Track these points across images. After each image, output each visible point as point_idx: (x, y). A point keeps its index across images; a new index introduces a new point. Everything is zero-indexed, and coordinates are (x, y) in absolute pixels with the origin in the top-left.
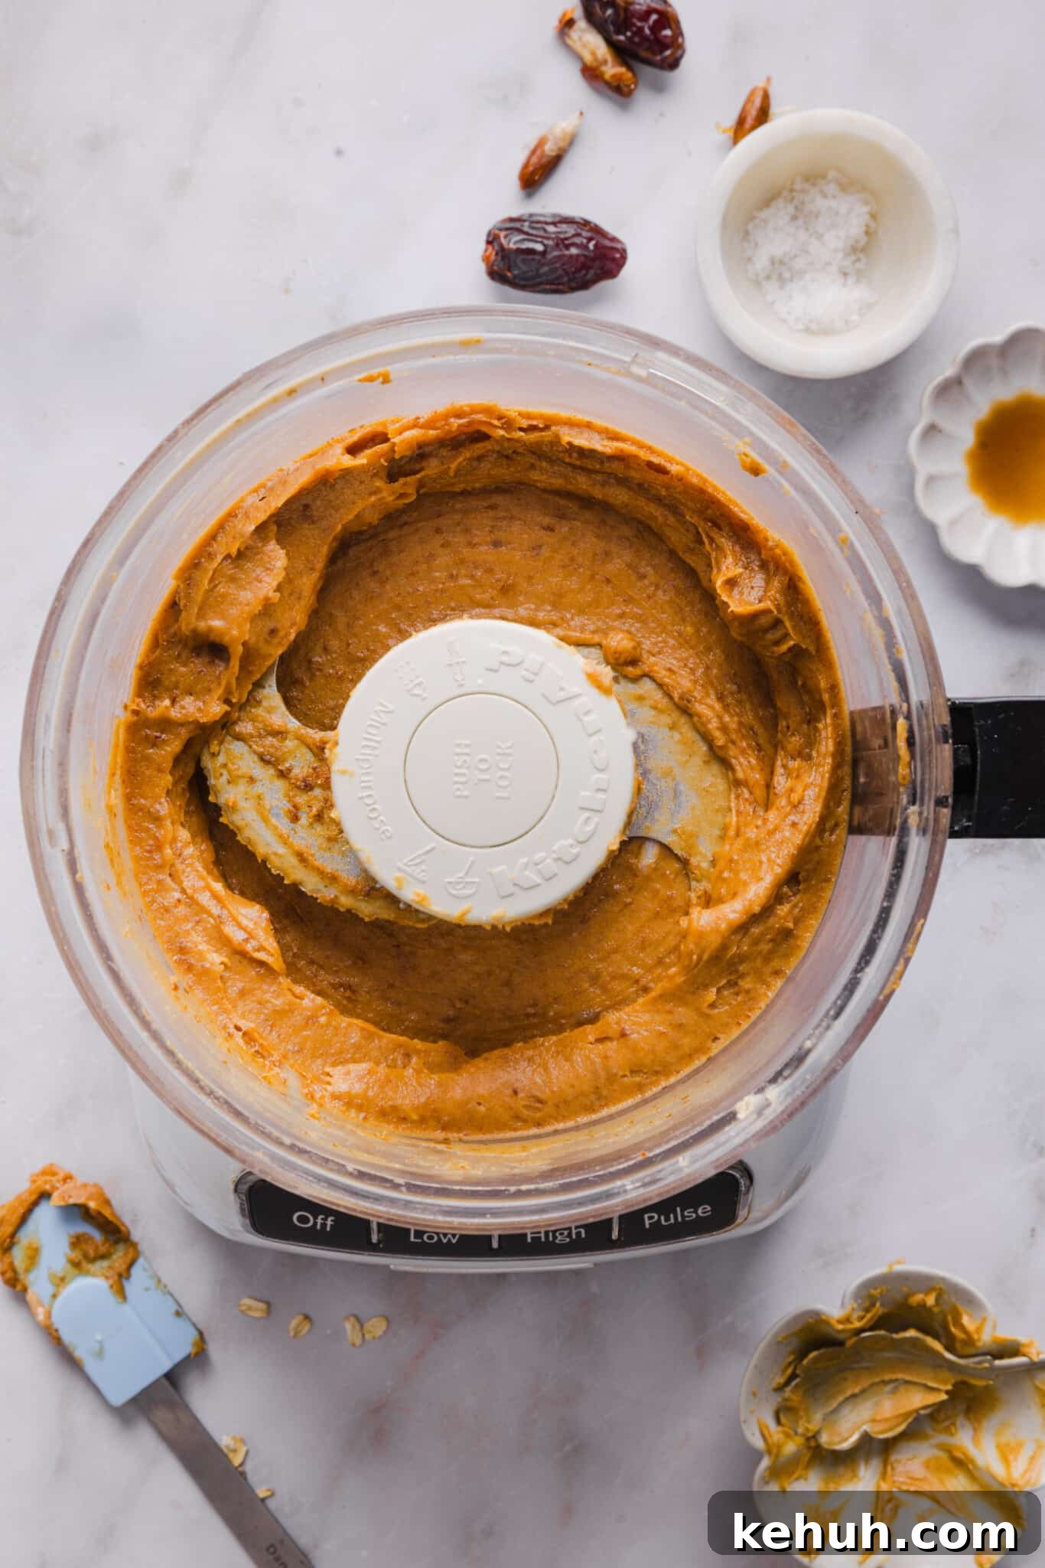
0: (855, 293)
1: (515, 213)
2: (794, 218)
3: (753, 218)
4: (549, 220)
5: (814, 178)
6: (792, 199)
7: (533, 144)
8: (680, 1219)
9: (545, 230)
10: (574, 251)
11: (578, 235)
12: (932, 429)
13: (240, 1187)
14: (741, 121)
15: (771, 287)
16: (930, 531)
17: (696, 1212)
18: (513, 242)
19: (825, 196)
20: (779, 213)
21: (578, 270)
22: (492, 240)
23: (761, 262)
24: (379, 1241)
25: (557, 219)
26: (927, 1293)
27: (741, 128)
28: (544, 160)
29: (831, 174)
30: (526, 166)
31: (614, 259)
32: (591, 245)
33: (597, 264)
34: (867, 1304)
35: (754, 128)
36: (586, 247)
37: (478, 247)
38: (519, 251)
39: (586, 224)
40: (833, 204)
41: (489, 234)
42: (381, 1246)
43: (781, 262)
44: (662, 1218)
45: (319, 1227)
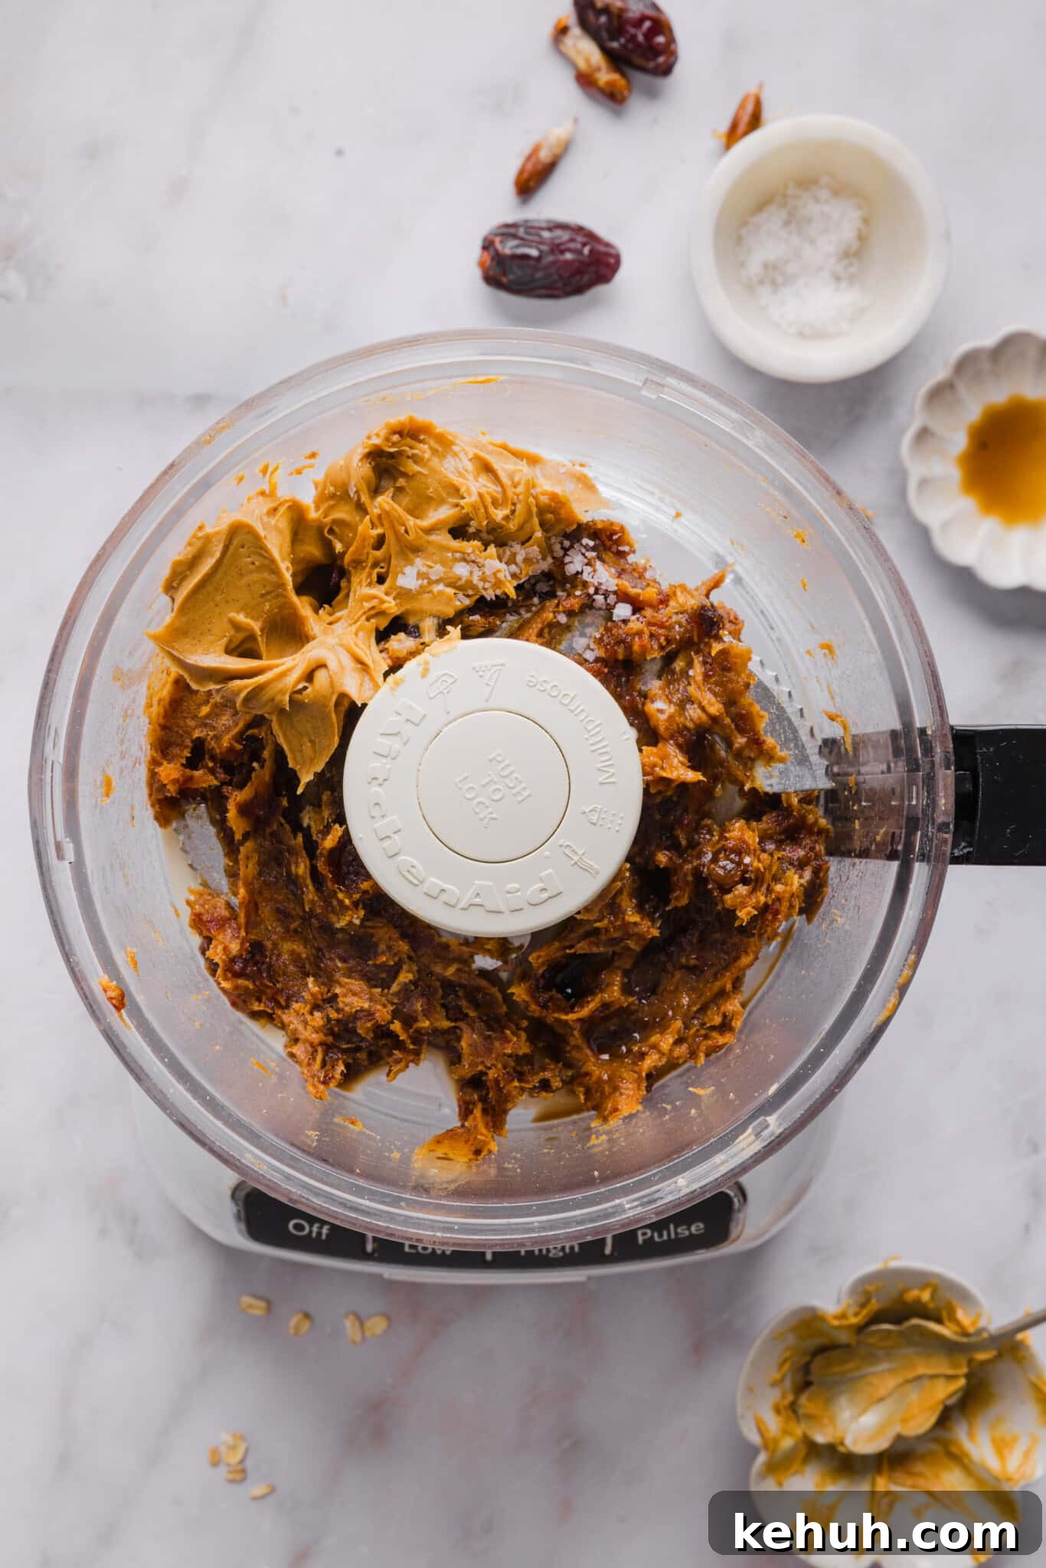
0: (847, 298)
1: (510, 219)
2: (787, 223)
3: (744, 224)
4: (544, 225)
5: (806, 183)
6: (785, 204)
7: (527, 151)
8: (673, 1236)
9: (539, 236)
10: (569, 256)
11: (572, 240)
12: (924, 434)
13: (237, 1194)
14: (734, 127)
15: (765, 294)
16: (923, 534)
17: (689, 1229)
18: (508, 248)
19: (817, 200)
20: (773, 219)
21: (573, 275)
22: (487, 245)
23: (754, 267)
24: (374, 1251)
25: (551, 225)
26: (923, 1288)
27: (733, 135)
28: (539, 167)
29: (824, 180)
30: (521, 172)
31: (608, 265)
32: (586, 250)
33: (592, 269)
34: (862, 1299)
35: (746, 133)
36: (579, 252)
37: (475, 252)
38: (514, 257)
39: (580, 230)
40: (826, 208)
41: (485, 239)
42: (376, 1255)
43: (775, 267)
44: (656, 1235)
45: (314, 1235)
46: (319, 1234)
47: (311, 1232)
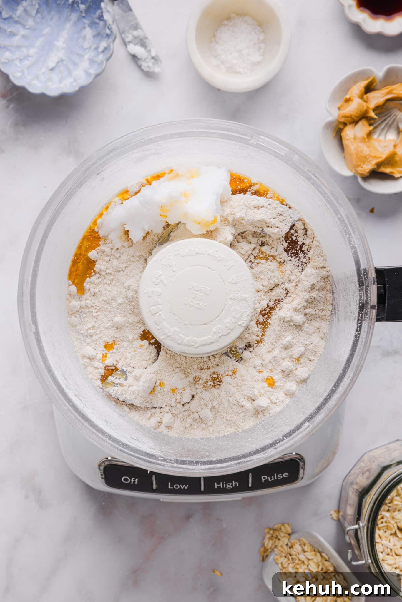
8: (276, 479)
13: (101, 467)
17: (282, 475)
44: (269, 478)
45: (132, 483)
46: (134, 482)
47: (131, 481)
